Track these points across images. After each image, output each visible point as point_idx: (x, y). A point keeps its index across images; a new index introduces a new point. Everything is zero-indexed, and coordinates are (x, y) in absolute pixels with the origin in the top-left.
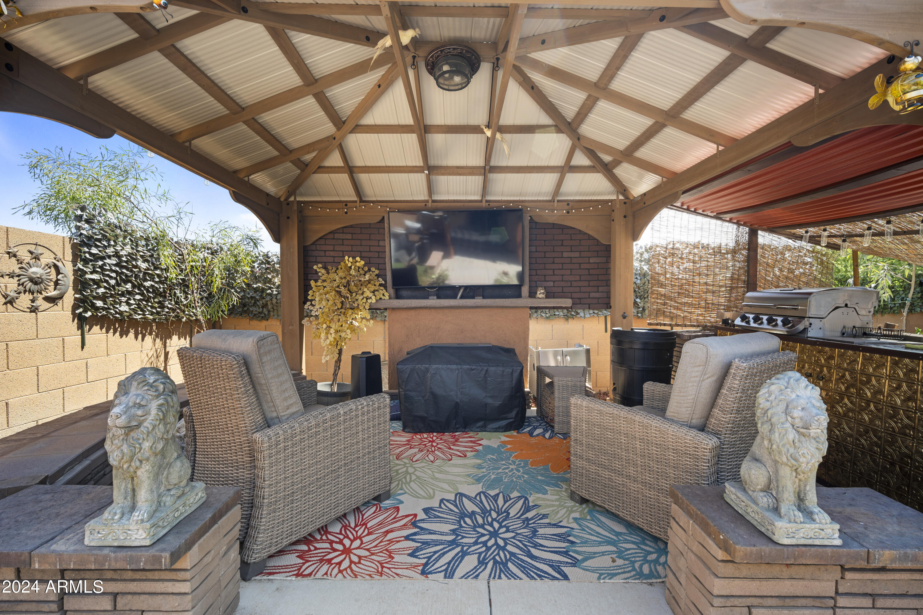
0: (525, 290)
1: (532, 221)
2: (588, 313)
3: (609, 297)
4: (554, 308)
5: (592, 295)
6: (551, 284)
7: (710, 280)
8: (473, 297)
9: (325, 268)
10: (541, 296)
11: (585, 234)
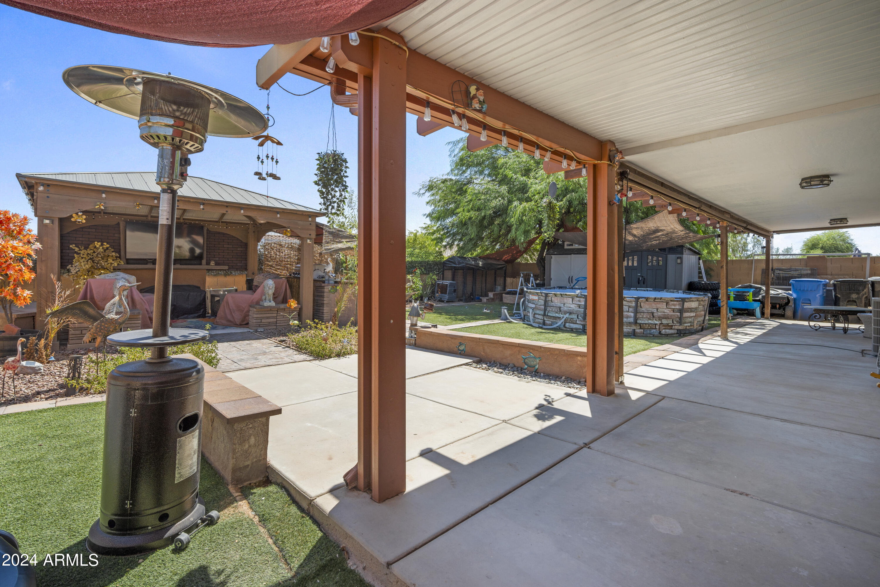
0: (204, 261)
1: (208, 230)
2: (237, 273)
3: (246, 266)
4: (219, 270)
5: (238, 264)
6: (218, 259)
7: (289, 260)
9: (78, 247)
10: (212, 264)
11: (235, 237)
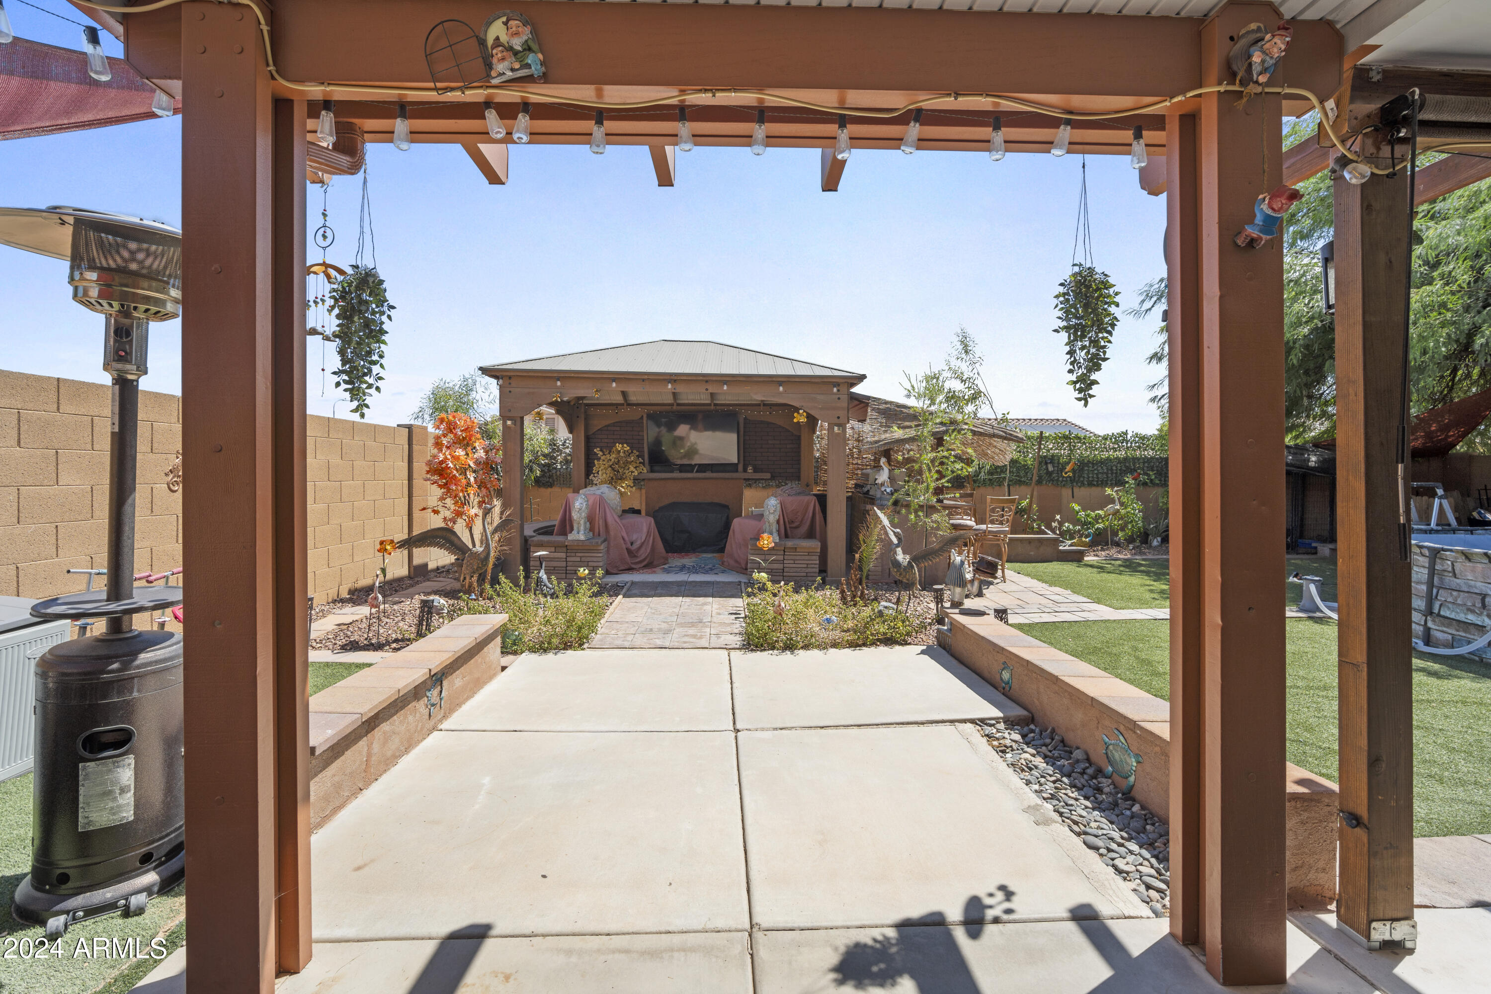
0: (740, 467)
3: (798, 472)
4: (758, 479)
5: (789, 471)
8: (705, 472)
9: (601, 450)
10: (750, 471)
